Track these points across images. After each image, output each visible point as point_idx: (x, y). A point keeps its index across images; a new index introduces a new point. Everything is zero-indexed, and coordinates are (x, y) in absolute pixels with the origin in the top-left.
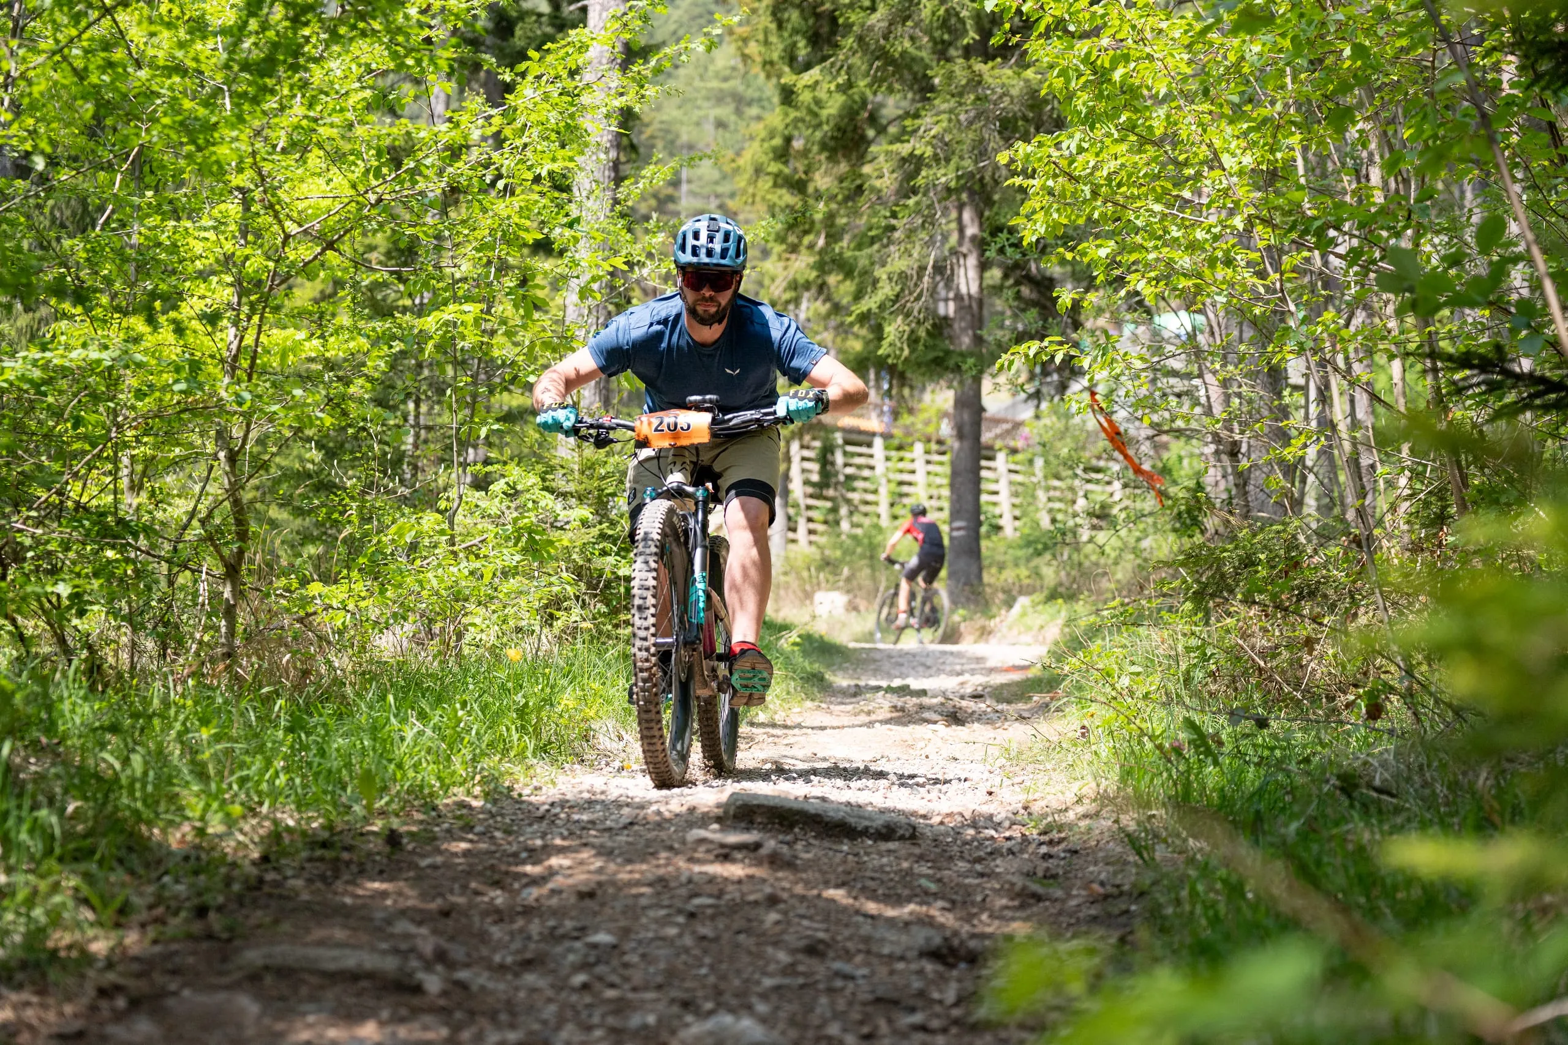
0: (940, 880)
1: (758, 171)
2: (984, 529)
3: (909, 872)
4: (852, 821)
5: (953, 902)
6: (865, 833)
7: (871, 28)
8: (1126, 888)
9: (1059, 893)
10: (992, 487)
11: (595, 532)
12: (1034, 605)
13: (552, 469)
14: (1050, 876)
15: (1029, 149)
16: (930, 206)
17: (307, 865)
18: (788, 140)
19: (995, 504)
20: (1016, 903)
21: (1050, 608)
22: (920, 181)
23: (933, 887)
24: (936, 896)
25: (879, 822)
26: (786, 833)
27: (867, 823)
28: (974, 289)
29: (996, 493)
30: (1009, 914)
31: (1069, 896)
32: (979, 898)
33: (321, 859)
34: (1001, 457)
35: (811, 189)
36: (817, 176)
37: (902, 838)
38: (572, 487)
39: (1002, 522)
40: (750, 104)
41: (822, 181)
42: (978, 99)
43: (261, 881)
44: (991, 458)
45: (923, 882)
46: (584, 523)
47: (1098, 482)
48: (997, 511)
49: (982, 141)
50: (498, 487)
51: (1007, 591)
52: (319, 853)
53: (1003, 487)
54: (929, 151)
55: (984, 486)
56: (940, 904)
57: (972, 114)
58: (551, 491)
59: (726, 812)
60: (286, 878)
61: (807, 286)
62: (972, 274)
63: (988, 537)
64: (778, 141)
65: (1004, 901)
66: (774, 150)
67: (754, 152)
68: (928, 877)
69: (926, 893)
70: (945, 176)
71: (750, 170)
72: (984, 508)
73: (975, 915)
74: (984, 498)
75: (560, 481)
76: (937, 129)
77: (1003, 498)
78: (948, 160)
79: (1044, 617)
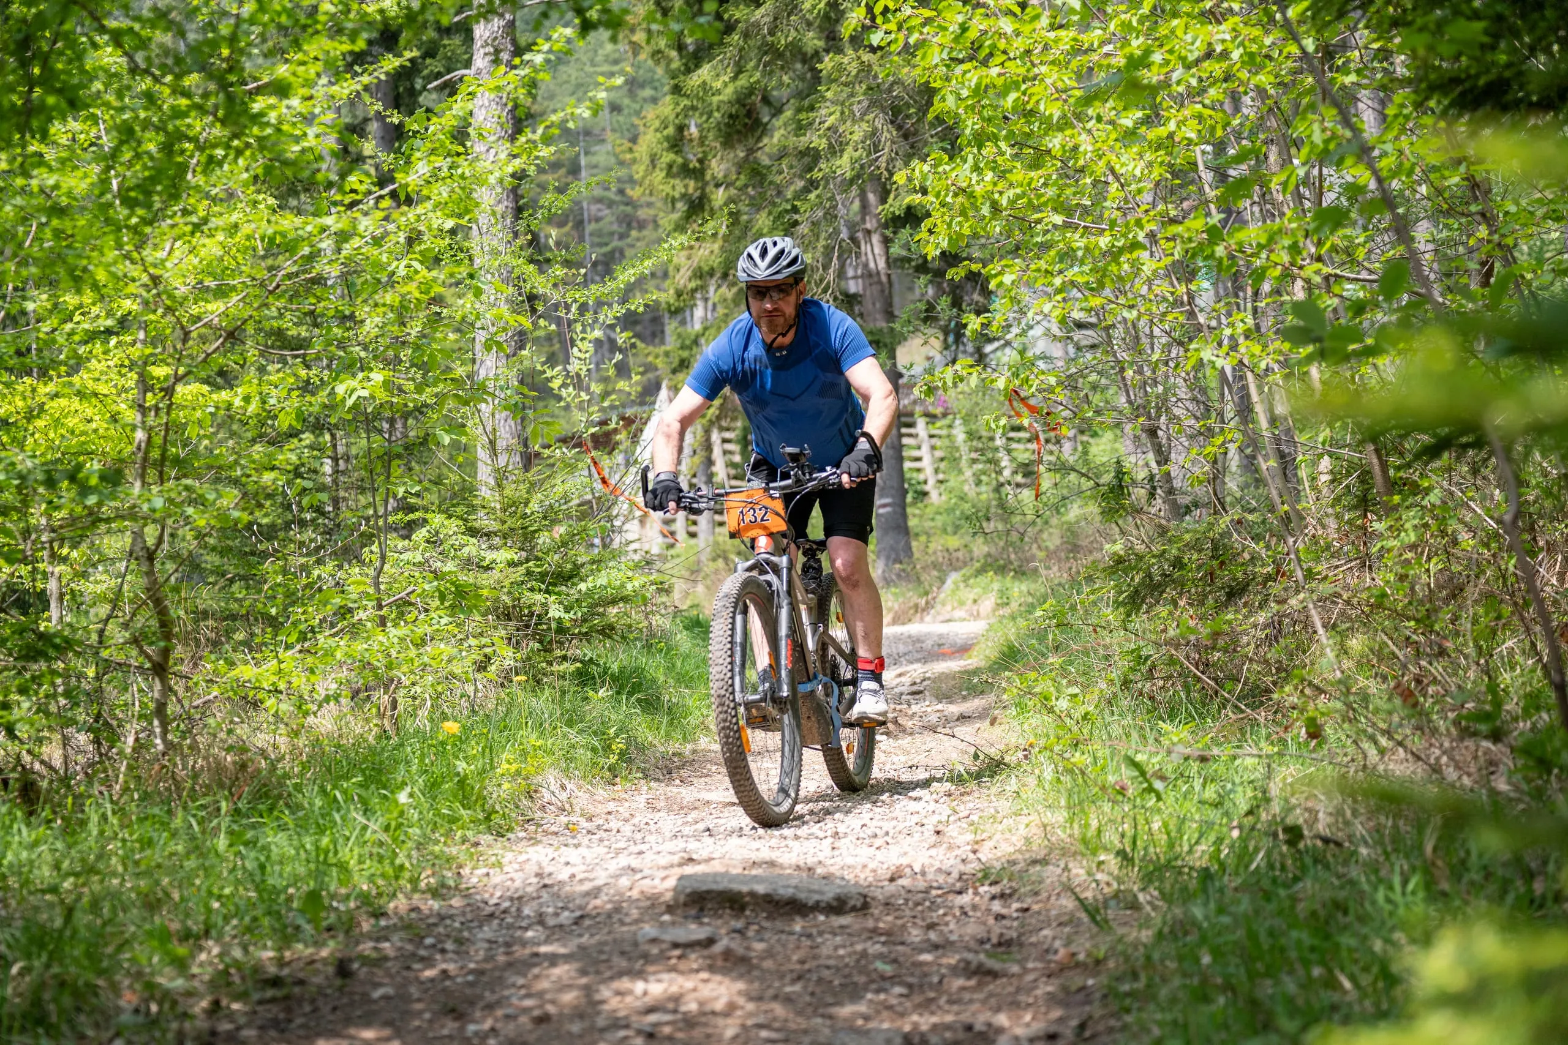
0: (895, 961)
1: (653, 160)
2: (909, 498)
3: (864, 954)
4: (802, 896)
5: (910, 986)
6: (816, 908)
7: (757, 25)
8: (1081, 957)
9: (1015, 969)
10: (915, 453)
11: (522, 570)
12: (966, 580)
13: (473, 509)
14: (1005, 944)
15: (926, 168)
16: (832, 198)
17: (259, 1008)
18: (681, 129)
19: (919, 470)
20: (972, 982)
21: (982, 580)
22: (817, 174)
23: (888, 969)
24: (893, 979)
25: (829, 894)
26: (737, 917)
27: (816, 897)
28: (882, 264)
29: (918, 459)
30: (967, 996)
31: (1026, 971)
32: (936, 979)
33: (273, 1000)
34: (921, 423)
35: (708, 177)
36: (714, 163)
37: (854, 909)
38: (494, 526)
39: (927, 488)
40: (642, 86)
41: (718, 167)
42: (870, 88)
43: (213, 1033)
44: (911, 425)
45: (880, 965)
46: (512, 564)
47: (1019, 441)
48: (921, 477)
49: (874, 133)
50: (421, 534)
51: (935, 565)
52: (270, 993)
53: (925, 452)
54: (823, 144)
55: (906, 453)
56: (898, 990)
57: (865, 104)
58: (473, 532)
59: (675, 899)
60: (239, 1028)
61: (711, 273)
62: (878, 249)
63: (914, 504)
64: (671, 130)
65: (960, 982)
66: (667, 138)
67: (650, 140)
68: (881, 956)
69: (883, 978)
70: (844, 165)
71: (646, 160)
72: (908, 475)
73: (932, 1000)
74: (907, 465)
75: (482, 521)
76: (831, 121)
77: (927, 463)
78: (842, 151)
79: (978, 590)
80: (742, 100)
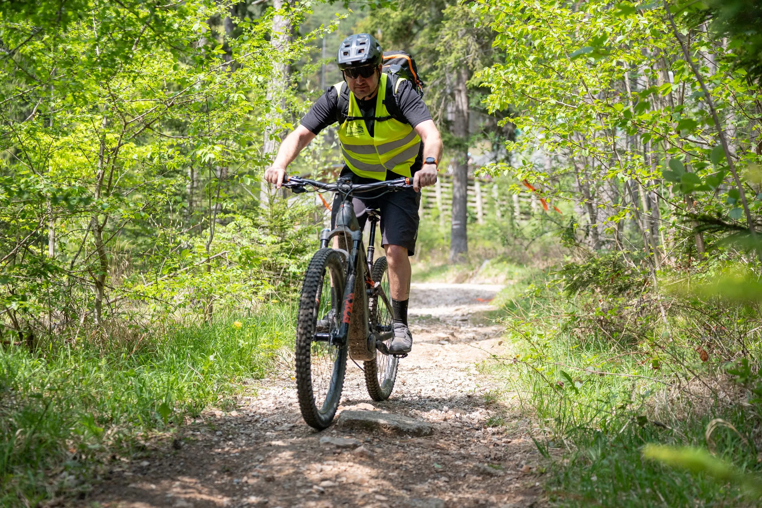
0: (443, 463)
2: (469, 220)
3: (429, 459)
4: (401, 426)
5: (450, 477)
6: (408, 432)
8: (534, 470)
9: (501, 473)
10: (473, 199)
11: (278, 246)
12: (493, 264)
13: (257, 215)
14: (497, 459)
15: (491, 71)
16: (444, 75)
19: (474, 207)
20: (480, 478)
21: (500, 265)
22: (438, 64)
23: (440, 467)
24: (441, 473)
25: (414, 425)
26: (369, 434)
27: (408, 427)
28: (465, 107)
29: (474, 202)
30: (477, 485)
31: (506, 474)
32: (462, 475)
34: (477, 184)
37: (425, 434)
38: (267, 224)
39: (477, 216)
42: (467, 24)
43: (111, 472)
44: (472, 185)
45: (437, 466)
46: (274, 243)
47: (524, 197)
48: (475, 211)
49: (467, 45)
50: (231, 225)
51: (479, 256)
52: (140, 454)
53: (478, 199)
54: (442, 49)
55: (469, 199)
56: (444, 478)
57: (464, 31)
58: (256, 226)
59: (340, 422)
60: (123, 471)
62: (464, 99)
63: (470, 224)
65: (474, 477)
68: (437, 461)
69: (437, 472)
70: (451, 60)
72: (469, 209)
73: (459, 486)
74: (469, 204)
75: (261, 220)
76: (446, 38)
77: (478, 205)
78: (451, 53)
79: (497, 270)
80: (404, 21)
